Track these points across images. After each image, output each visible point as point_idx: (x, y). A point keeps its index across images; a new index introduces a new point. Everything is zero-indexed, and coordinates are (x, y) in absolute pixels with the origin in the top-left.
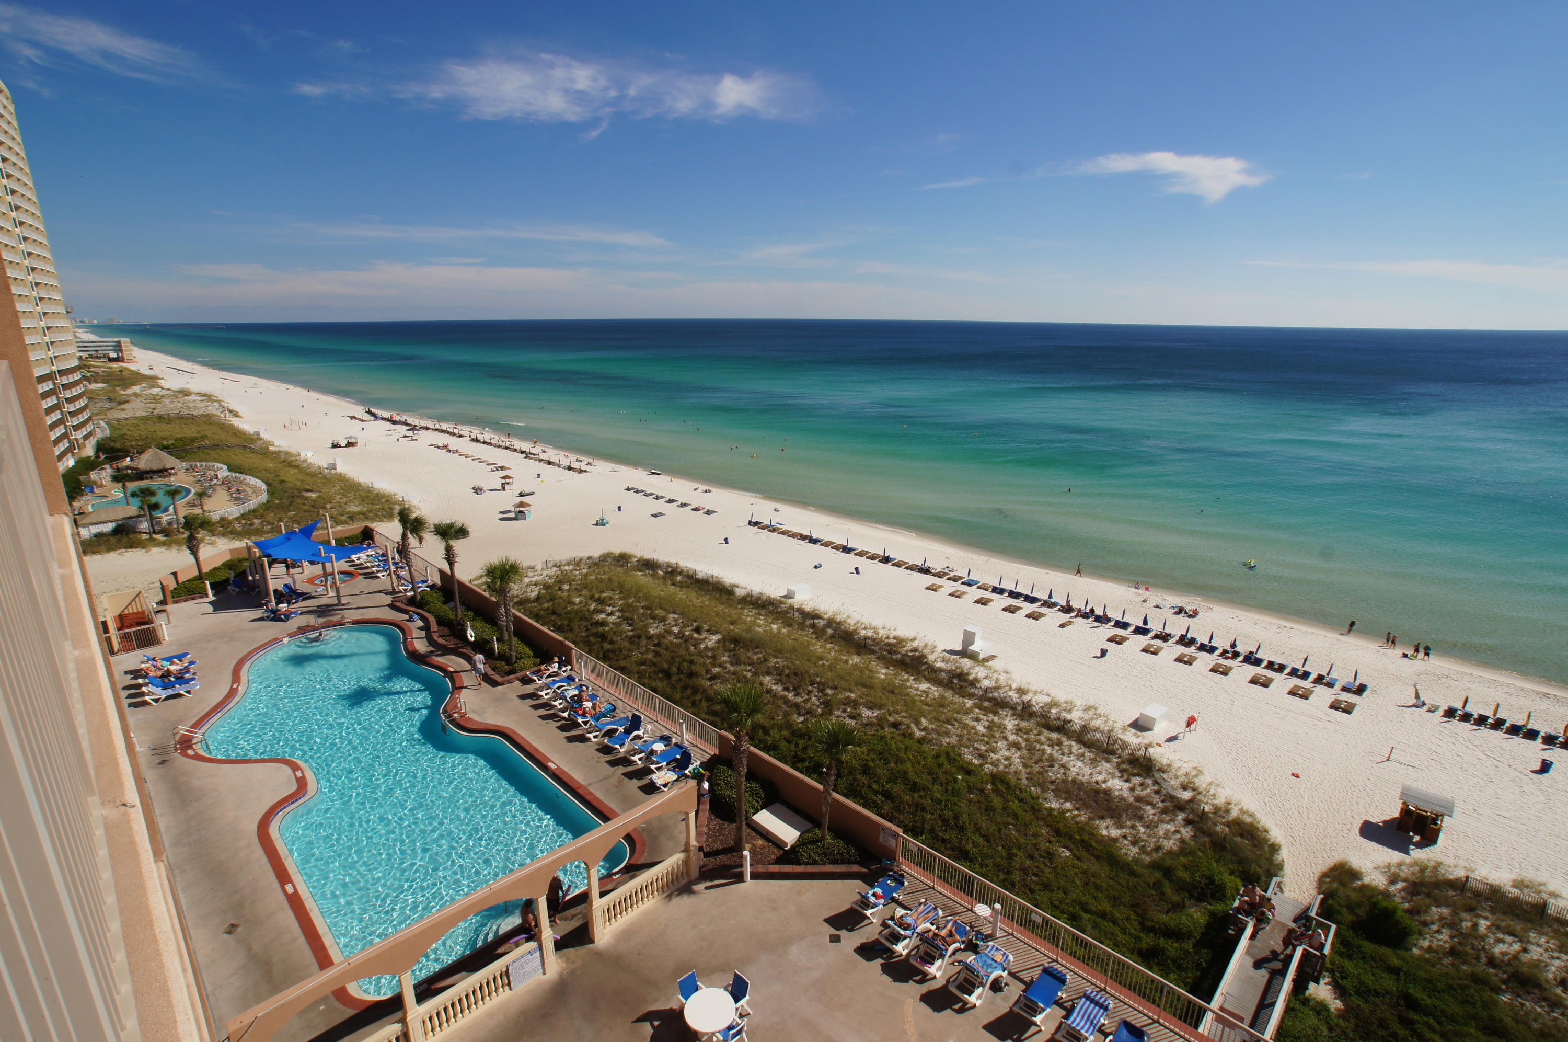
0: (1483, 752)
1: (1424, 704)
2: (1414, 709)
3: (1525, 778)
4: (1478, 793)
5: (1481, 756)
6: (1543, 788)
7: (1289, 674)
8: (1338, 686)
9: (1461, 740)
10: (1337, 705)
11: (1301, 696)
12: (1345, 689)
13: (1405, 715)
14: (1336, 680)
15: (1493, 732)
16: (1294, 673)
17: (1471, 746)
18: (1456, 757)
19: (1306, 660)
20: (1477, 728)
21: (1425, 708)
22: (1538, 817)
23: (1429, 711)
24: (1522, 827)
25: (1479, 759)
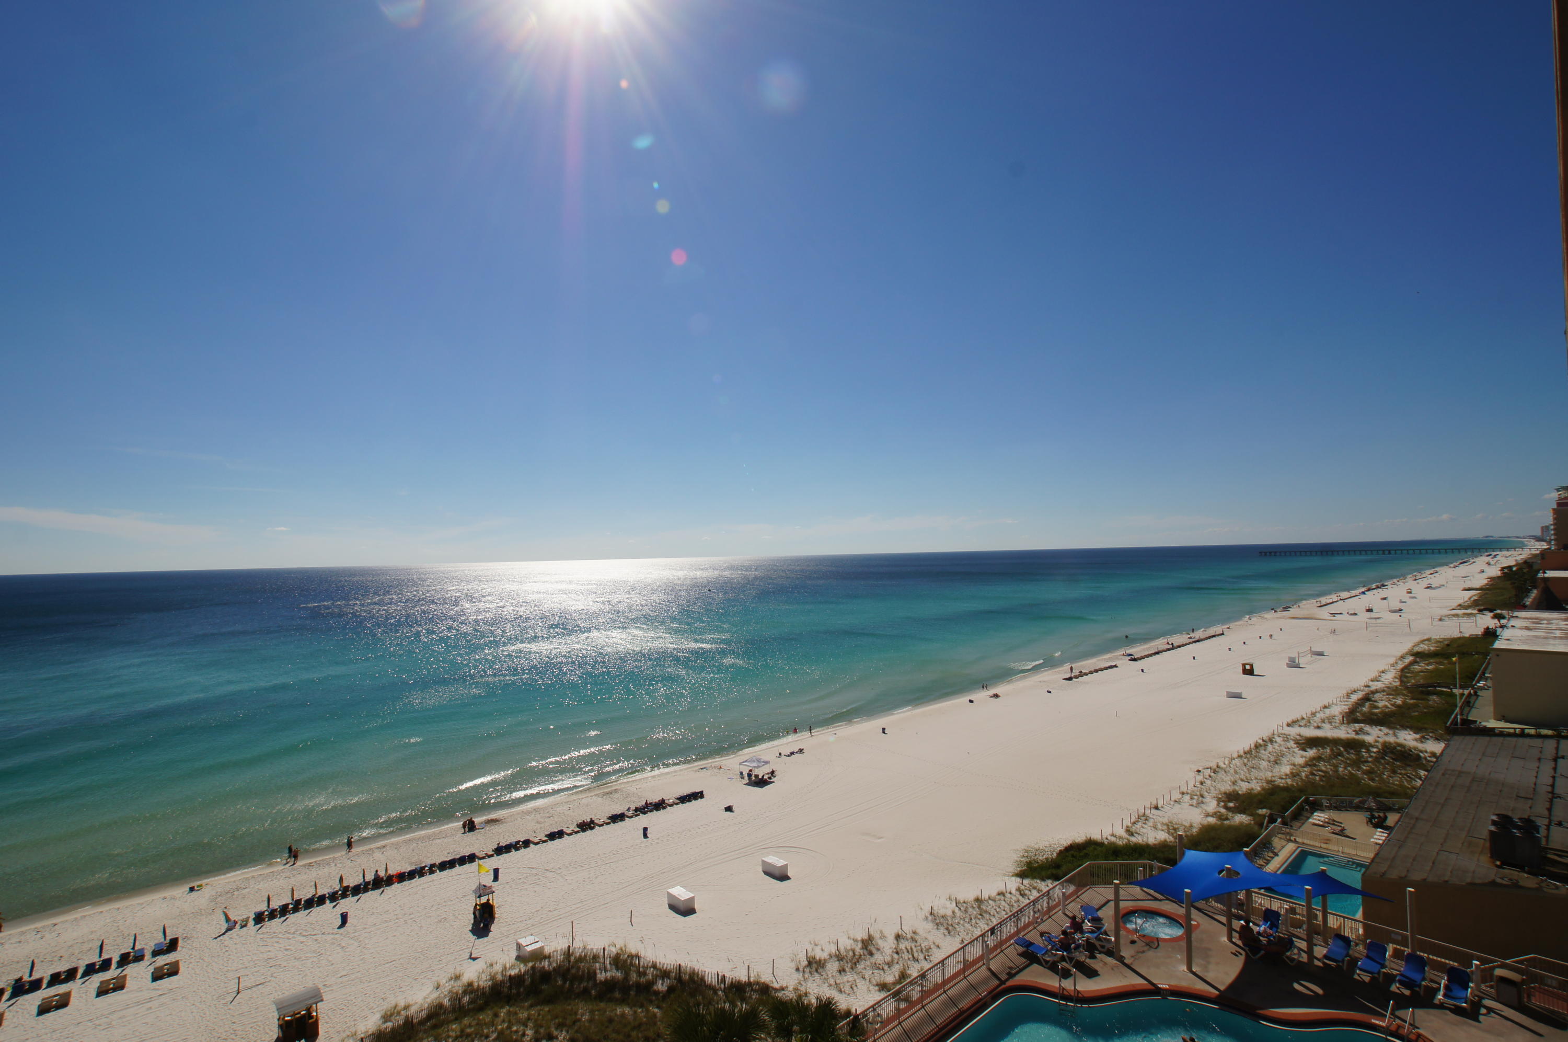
0: (301, 935)
1: (236, 923)
2: (229, 933)
3: (337, 936)
4: (318, 970)
5: (302, 939)
6: (352, 935)
7: (83, 976)
8: (148, 956)
9: (280, 935)
10: (160, 974)
11: (115, 989)
12: (156, 953)
13: (226, 943)
14: (142, 949)
15: (296, 914)
16: (91, 970)
17: (291, 936)
18: (286, 953)
19: (101, 947)
20: (284, 918)
21: (238, 926)
22: (362, 960)
23: (242, 927)
24: (359, 975)
25: (302, 942)
